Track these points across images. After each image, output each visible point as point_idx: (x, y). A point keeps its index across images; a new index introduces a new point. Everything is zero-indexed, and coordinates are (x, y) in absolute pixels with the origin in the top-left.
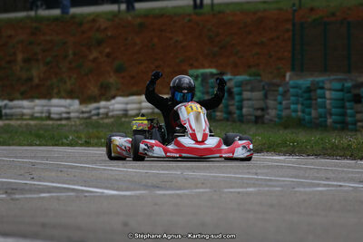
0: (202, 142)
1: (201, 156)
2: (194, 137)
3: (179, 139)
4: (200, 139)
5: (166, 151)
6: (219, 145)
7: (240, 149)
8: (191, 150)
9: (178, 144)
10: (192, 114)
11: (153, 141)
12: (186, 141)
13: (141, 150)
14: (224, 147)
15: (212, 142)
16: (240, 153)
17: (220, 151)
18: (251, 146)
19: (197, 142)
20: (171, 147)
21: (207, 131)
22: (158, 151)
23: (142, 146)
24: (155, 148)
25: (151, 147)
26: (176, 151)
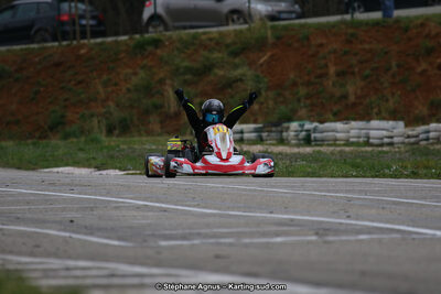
0: (227, 160)
1: (225, 172)
2: (219, 155)
3: (206, 157)
4: (224, 157)
5: (194, 168)
6: (242, 162)
7: (262, 166)
8: (216, 167)
9: (206, 162)
10: (219, 135)
11: (183, 160)
12: (212, 159)
13: (171, 168)
14: (247, 164)
15: (235, 160)
16: (261, 169)
17: (243, 168)
18: (272, 164)
19: (222, 160)
20: (198, 164)
21: (232, 150)
22: (187, 168)
23: (173, 164)
24: (185, 165)
25: (180, 165)
26: (203, 168)
